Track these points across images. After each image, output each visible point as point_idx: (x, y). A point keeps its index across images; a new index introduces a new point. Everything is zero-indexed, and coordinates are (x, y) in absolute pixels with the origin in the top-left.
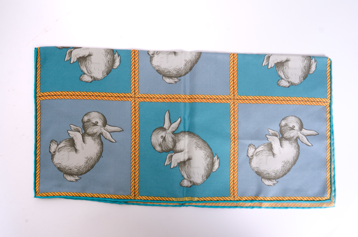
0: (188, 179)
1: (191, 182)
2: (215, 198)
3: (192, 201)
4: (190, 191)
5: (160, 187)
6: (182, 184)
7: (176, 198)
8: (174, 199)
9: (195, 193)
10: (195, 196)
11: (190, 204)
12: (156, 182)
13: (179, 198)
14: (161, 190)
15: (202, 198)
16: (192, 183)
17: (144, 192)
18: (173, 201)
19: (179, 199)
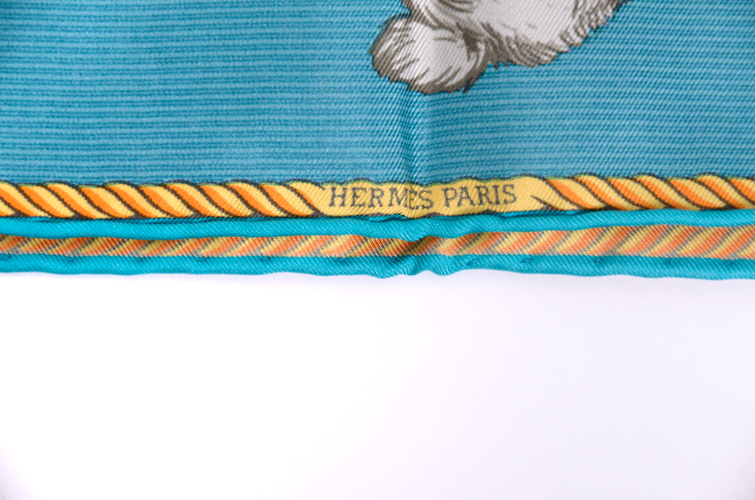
0: (442, 17)
1: (470, 40)
2: (701, 183)
3: (488, 213)
4: (468, 120)
5: (188, 92)
6: (388, 57)
7: (339, 190)
8: (321, 198)
9: (510, 139)
10: (518, 162)
11: (476, 249)
12: (151, 51)
13: (368, 185)
14: (205, 124)
15: (585, 178)
16: (481, 46)
17: (47, 146)
18: (317, 215)
19: (365, 197)
